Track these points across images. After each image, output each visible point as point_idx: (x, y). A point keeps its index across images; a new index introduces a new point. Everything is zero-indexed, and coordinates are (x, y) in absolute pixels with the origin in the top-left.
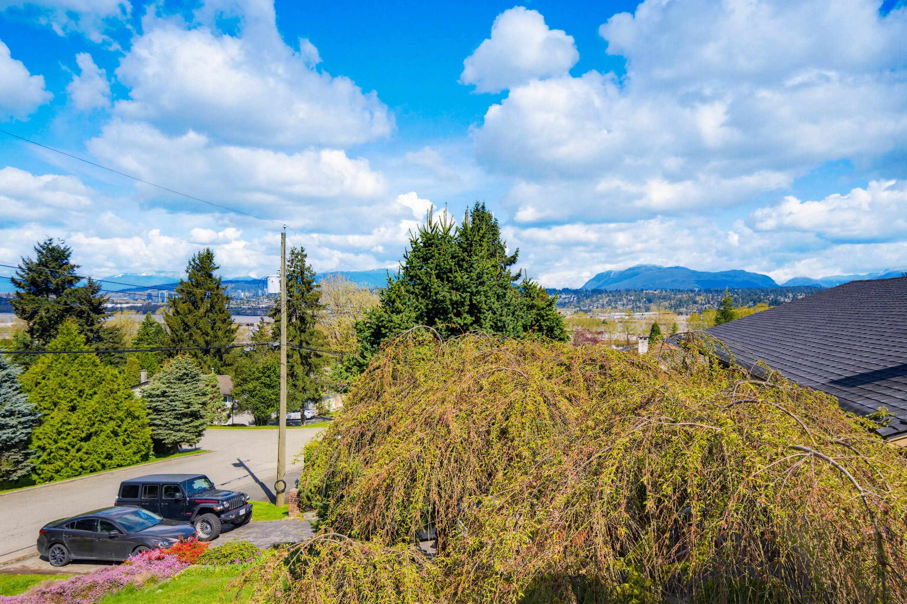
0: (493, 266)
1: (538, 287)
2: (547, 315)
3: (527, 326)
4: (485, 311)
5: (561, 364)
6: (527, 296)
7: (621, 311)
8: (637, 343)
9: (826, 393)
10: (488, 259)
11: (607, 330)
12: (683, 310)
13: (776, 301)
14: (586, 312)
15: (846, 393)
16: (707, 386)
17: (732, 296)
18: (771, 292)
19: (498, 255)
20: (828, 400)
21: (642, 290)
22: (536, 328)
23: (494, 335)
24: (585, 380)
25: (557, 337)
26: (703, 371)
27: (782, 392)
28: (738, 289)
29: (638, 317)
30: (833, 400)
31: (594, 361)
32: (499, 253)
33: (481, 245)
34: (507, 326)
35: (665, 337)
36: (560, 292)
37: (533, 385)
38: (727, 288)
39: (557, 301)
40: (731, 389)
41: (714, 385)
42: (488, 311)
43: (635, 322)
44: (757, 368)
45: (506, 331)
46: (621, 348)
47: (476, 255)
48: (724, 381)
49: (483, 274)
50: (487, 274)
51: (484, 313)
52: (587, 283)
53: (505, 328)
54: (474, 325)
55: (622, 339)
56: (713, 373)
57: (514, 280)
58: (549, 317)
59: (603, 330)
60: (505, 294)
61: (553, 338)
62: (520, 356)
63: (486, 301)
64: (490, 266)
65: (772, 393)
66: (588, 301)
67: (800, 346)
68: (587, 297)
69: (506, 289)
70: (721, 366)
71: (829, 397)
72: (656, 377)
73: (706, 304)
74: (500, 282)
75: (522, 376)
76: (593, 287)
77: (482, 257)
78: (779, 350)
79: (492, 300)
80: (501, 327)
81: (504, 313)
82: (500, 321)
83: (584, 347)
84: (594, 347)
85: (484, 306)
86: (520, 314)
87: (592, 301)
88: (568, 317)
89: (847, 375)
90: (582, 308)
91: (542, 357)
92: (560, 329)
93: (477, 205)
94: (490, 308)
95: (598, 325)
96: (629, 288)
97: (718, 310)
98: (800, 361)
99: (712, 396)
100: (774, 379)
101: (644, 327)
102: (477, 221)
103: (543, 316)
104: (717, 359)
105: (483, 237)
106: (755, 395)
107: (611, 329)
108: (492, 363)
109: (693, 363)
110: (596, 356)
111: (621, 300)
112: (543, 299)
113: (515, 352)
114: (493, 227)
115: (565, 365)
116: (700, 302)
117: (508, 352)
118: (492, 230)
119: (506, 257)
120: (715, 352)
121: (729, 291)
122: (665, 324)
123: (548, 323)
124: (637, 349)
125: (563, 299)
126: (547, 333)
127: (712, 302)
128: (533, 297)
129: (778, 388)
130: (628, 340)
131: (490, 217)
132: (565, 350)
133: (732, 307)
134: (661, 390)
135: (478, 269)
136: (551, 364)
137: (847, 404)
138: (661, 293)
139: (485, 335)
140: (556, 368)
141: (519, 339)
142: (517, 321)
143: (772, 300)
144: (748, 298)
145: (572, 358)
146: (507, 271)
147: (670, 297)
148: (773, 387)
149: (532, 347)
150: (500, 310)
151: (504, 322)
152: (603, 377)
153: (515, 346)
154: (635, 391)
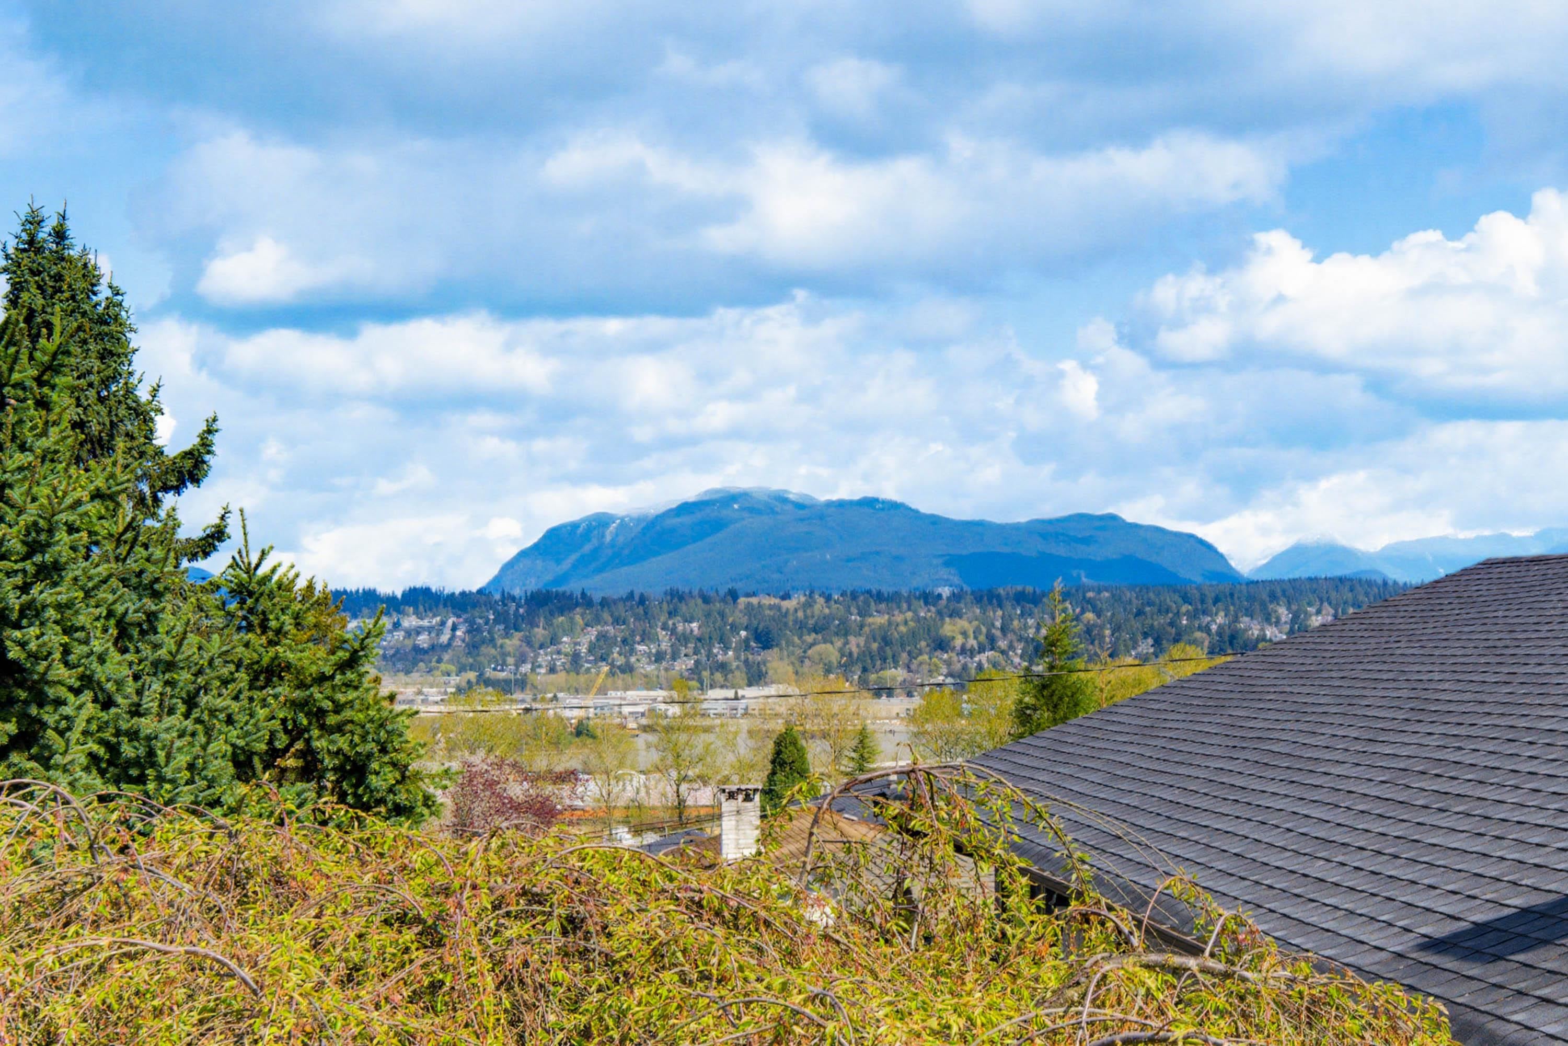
0: (97, 495)
1: (301, 584)
2: (338, 708)
3: (250, 754)
4: (63, 692)
5: (402, 919)
6: (250, 628)
7: (650, 684)
8: (717, 817)
9: (1411, 988)
10: (78, 460)
11: (594, 761)
12: (895, 674)
13: (1233, 638)
14: (505, 688)
15: (1475, 985)
16: (987, 985)
17: (1077, 618)
18: (1216, 600)
19: (120, 444)
20: (1416, 1018)
21: (734, 595)
22: (291, 762)
23: (103, 799)
24: (504, 983)
25: (381, 801)
26: (971, 925)
27: (1257, 995)
28: (1099, 592)
29: (721, 707)
30: (1433, 1014)
31: (538, 899)
32: (130, 436)
33: (43, 404)
34: (161, 755)
35: (826, 787)
36: (393, 604)
37: (280, 1012)
38: (1058, 585)
39: (377, 648)
40: (1074, 994)
41: (1014, 977)
42: (77, 692)
43: (707, 730)
44: (1168, 901)
45: (161, 779)
46: (651, 838)
47: (23, 448)
48: (1050, 962)
49: (51, 531)
50: (72, 529)
51: (59, 702)
52: (509, 567)
53: (153, 765)
54: (15, 757)
55: (654, 800)
56: (1009, 930)
57: (193, 557)
58: (347, 714)
59: (575, 764)
60: (152, 617)
61: (366, 808)
62: (222, 888)
63: (66, 651)
64: (85, 496)
65: (1221, 1002)
66: (513, 643)
67: (1316, 812)
68: (511, 625)
69: (157, 595)
70: (1040, 900)
71: (1418, 1004)
72: (791, 958)
73: (982, 649)
74: (132, 564)
75: (231, 975)
76: (533, 585)
77: (49, 456)
78: (1244, 829)
79: (97, 646)
80: (136, 762)
81: (150, 702)
82: (133, 735)
83: (495, 843)
84: (540, 840)
85: (60, 672)
86: (219, 703)
87: (528, 641)
88: (430, 711)
89: (1479, 918)
90: (489, 673)
91: (319, 889)
92: (394, 764)
93: (34, 221)
94: (87, 681)
95: (556, 744)
96: (683, 588)
97: (1028, 675)
98: (1317, 869)
99: (1006, 1026)
100: (1226, 944)
101: (744, 748)
102: (32, 297)
103: (321, 713)
104: (1023, 872)
105: (53, 368)
106: (1161, 1012)
107: (610, 760)
108: (96, 925)
109: (932, 891)
110: (545, 880)
111: (646, 637)
112: (319, 634)
113: (199, 873)
114: (102, 321)
115: (418, 920)
116: (959, 642)
117: (167, 874)
118: (100, 337)
119: (159, 452)
120: (1014, 847)
121: (1066, 596)
122: (825, 735)
123: (342, 742)
124: (716, 841)
125: (408, 633)
126: (338, 782)
127: (1003, 644)
128: (278, 631)
129: (1244, 980)
130: (681, 805)
131: (90, 276)
132: (416, 858)
133: (1080, 663)
134: (808, 1010)
135: (32, 509)
136: (358, 921)
137: (1480, 1029)
138: (809, 604)
139: (66, 802)
140: (380, 938)
141: (217, 812)
142: (208, 732)
143: (1220, 633)
144: (1136, 624)
145: (446, 891)
146: (162, 514)
147: (844, 622)
148: (1227, 975)
149: (274, 847)
150: (130, 687)
151: (149, 738)
152: (578, 967)
153: (198, 845)
154: (708, 1020)
